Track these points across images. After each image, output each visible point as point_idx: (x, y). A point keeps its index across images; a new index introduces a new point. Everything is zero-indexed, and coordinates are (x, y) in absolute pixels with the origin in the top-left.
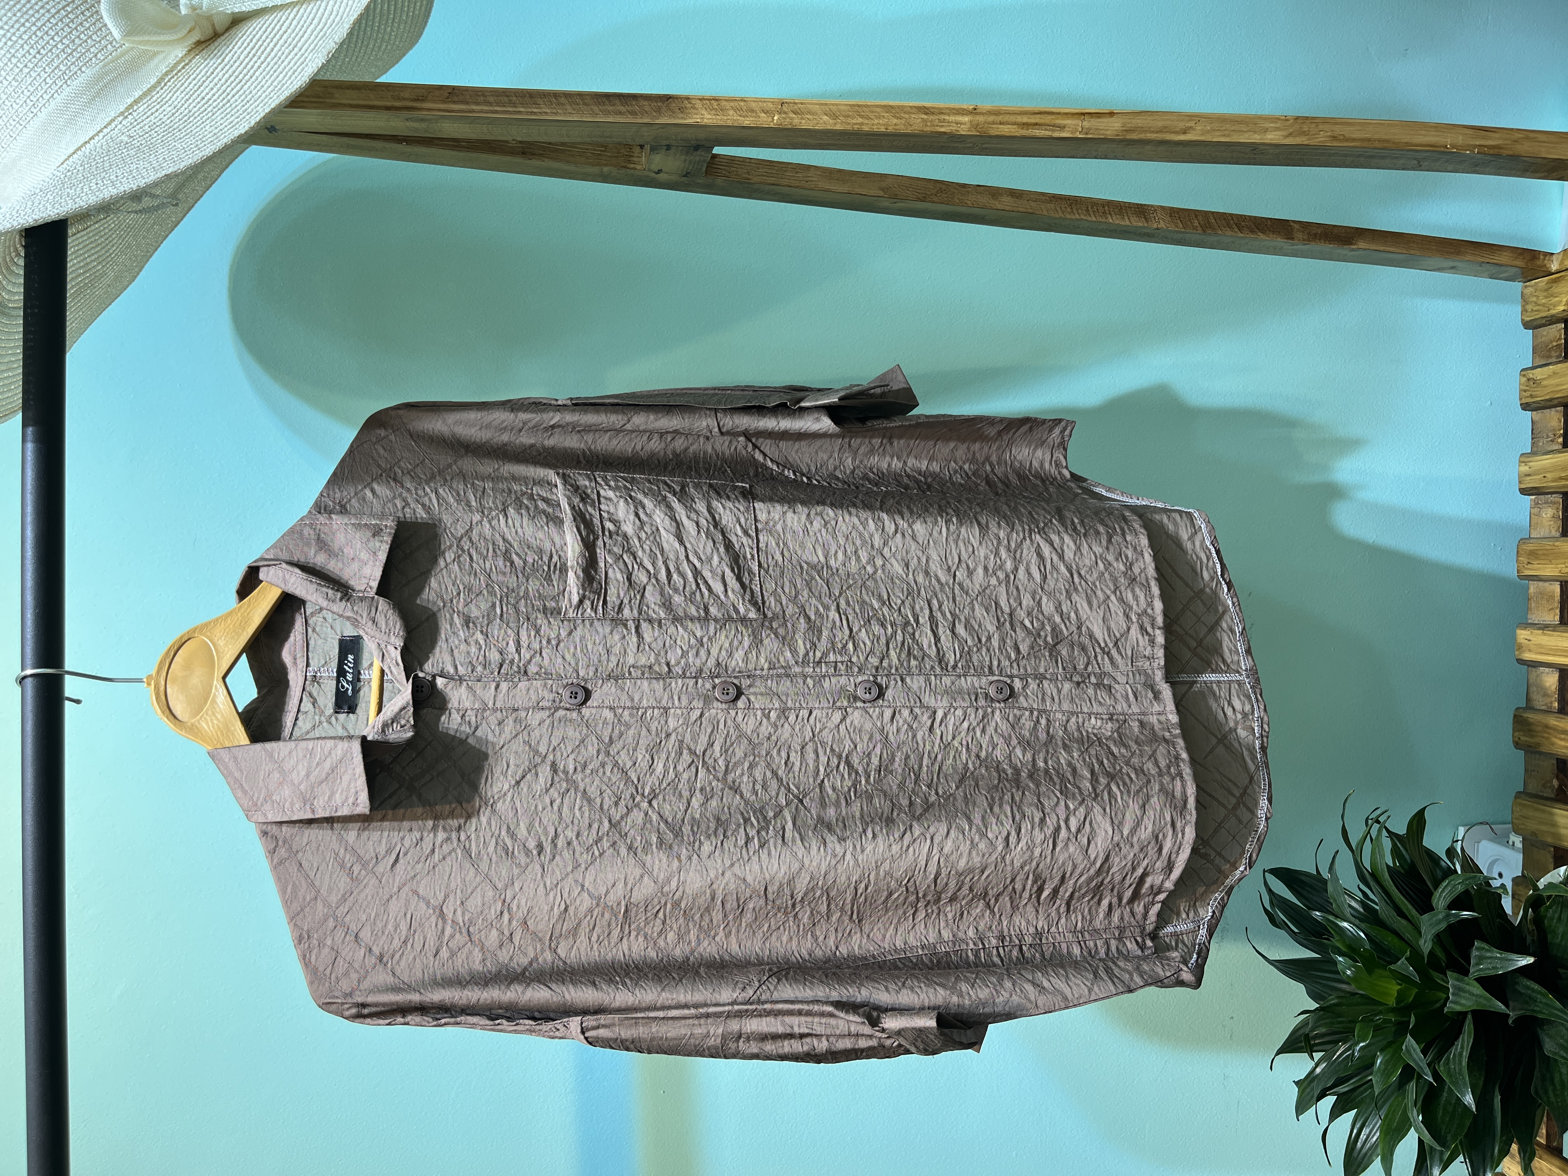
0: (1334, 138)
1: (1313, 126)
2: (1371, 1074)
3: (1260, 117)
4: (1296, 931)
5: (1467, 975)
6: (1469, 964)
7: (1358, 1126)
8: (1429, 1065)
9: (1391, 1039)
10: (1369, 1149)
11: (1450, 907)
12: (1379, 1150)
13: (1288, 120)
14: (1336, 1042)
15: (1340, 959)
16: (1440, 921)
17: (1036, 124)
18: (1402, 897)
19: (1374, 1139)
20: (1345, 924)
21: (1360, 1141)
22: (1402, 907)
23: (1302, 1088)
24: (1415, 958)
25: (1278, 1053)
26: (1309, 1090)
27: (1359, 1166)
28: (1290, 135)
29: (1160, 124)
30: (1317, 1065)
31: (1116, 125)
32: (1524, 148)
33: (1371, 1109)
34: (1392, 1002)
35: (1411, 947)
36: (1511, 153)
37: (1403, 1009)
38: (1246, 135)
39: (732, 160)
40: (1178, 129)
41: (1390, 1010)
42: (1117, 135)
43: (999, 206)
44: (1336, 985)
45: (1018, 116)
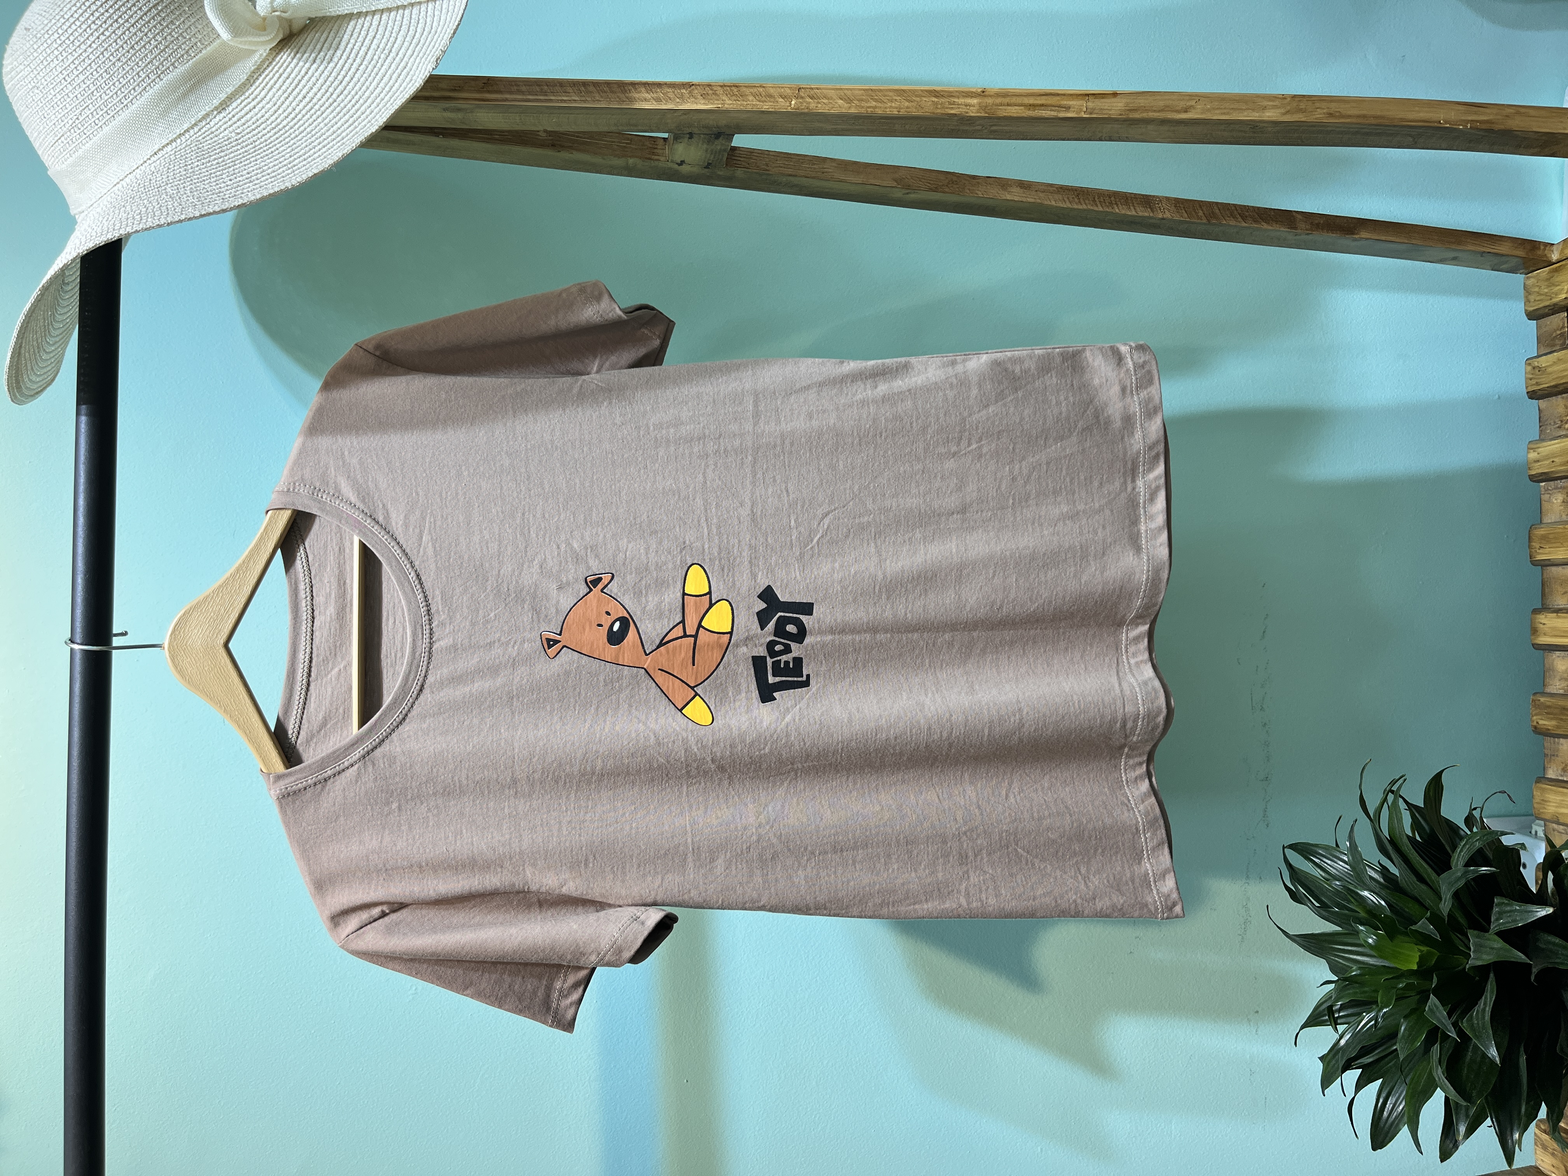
0: (1331, 115)
1: (1310, 103)
2: (1395, 1043)
3: (1258, 96)
4: (1318, 905)
5: (1487, 931)
6: (1489, 922)
7: (1384, 1095)
8: (1452, 1021)
9: (1414, 1006)
10: (1396, 1117)
11: (1467, 865)
12: (1405, 1119)
13: (1285, 98)
14: (1359, 1014)
15: (1361, 928)
16: (1459, 879)
17: (1042, 105)
18: (1421, 861)
19: (1401, 1107)
20: (1366, 893)
21: (1386, 1110)
22: (1421, 871)
23: (1327, 1060)
24: (1435, 919)
25: (1302, 1028)
26: (1334, 1062)
27: (1386, 1136)
28: (1287, 112)
29: (1161, 103)
30: (1341, 1037)
31: (1120, 104)
32: (1516, 124)
33: (1397, 1075)
34: (1414, 966)
35: (1431, 909)
36: (1502, 127)
37: (1423, 972)
38: (1246, 114)
39: (751, 153)
40: (1179, 108)
41: (1411, 973)
42: (1121, 115)
43: (1009, 197)
44: (1359, 958)
45: (1024, 98)
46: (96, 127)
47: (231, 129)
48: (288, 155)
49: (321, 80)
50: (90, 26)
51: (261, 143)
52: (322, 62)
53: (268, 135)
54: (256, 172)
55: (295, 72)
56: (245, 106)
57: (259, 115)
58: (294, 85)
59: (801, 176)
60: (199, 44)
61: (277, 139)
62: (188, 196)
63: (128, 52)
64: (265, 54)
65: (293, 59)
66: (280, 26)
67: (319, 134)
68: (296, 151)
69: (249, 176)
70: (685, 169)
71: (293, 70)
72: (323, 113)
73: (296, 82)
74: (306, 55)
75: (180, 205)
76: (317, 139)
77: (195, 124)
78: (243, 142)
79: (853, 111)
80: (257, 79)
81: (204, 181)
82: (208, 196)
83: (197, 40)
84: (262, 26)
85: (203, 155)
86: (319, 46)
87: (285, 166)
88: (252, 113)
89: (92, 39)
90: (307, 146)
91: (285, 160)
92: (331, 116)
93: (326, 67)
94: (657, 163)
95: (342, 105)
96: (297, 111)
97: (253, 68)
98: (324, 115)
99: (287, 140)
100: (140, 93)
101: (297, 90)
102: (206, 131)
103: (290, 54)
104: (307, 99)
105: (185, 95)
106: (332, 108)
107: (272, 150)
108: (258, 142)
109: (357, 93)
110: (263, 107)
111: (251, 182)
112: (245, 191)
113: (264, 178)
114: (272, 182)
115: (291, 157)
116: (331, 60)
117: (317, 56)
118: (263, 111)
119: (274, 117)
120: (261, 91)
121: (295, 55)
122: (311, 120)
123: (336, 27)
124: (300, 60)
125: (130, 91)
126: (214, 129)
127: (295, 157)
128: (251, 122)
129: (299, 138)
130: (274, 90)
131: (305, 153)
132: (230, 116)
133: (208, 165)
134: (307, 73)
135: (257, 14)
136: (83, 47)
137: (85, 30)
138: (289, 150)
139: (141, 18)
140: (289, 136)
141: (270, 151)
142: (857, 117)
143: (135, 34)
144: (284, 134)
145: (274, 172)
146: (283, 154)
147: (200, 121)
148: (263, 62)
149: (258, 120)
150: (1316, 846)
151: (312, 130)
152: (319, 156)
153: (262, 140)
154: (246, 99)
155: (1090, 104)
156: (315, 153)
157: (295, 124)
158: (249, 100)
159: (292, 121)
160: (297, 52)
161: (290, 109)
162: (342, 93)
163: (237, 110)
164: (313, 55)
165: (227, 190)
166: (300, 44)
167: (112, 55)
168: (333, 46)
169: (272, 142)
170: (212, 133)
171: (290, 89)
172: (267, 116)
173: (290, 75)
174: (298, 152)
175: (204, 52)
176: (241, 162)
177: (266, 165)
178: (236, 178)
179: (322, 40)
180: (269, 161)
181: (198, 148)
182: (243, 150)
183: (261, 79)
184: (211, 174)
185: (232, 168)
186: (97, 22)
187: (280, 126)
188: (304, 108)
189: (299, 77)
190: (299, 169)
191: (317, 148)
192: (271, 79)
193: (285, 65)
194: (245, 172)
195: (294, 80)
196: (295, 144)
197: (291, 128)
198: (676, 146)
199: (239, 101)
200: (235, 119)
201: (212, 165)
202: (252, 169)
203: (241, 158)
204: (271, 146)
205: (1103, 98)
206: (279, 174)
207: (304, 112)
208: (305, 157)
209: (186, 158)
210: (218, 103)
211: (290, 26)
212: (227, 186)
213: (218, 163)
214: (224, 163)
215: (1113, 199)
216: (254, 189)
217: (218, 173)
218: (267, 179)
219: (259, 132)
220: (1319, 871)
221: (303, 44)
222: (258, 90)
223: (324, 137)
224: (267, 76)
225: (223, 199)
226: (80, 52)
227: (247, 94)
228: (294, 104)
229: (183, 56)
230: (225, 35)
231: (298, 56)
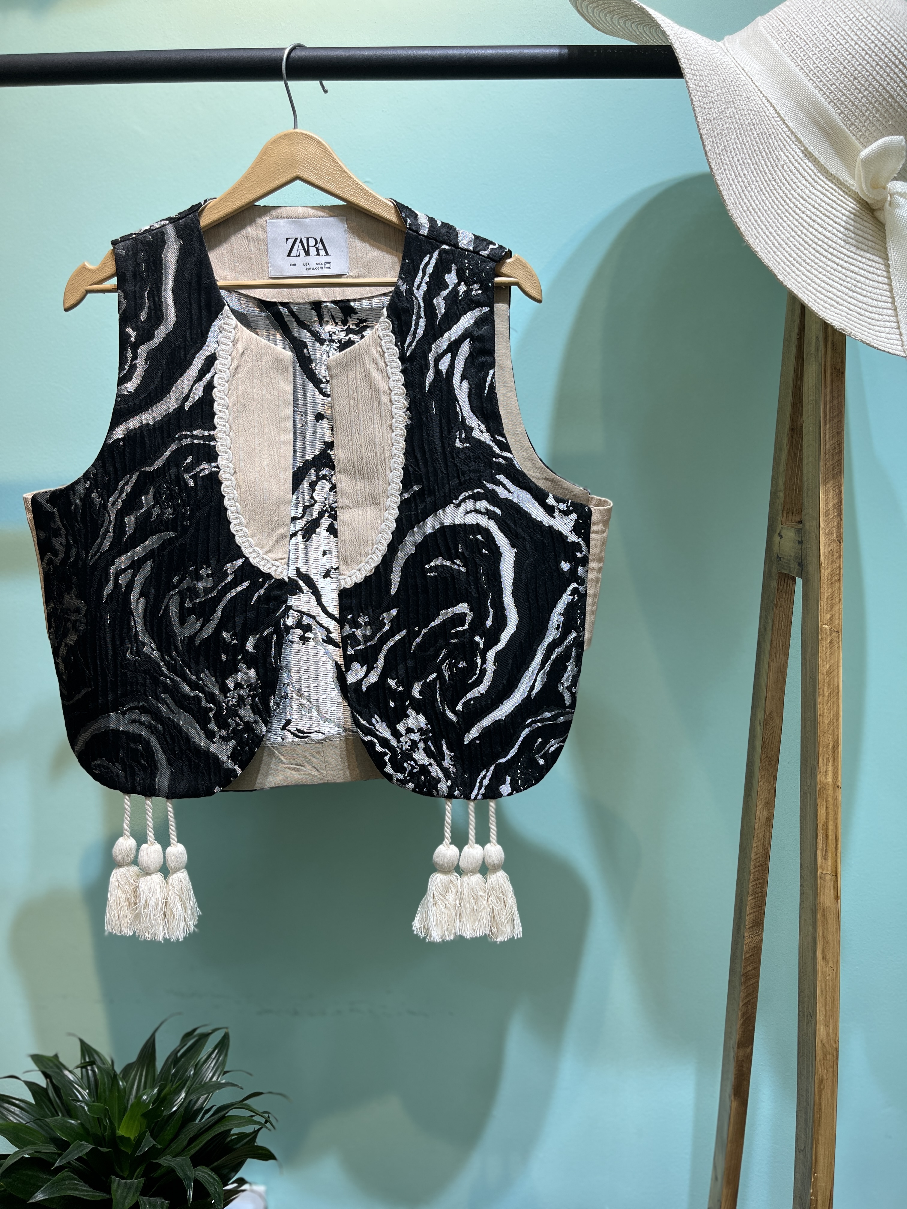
0: (821, 1082)
2: (63, 1115)
3: (837, 1020)
4: (179, 1055)
5: (142, 1194)
6: (150, 1196)
7: (22, 1104)
8: (69, 1163)
11: (196, 1181)
14: (88, 1087)
15: (155, 1091)
16: (184, 1172)
17: (827, 837)
18: (205, 1141)
19: (11, 1118)
20: (183, 1095)
21: (9, 1106)
22: (198, 1141)
23: (53, 1059)
24: (155, 1152)
25: (81, 1040)
26: (51, 1064)
29: (830, 938)
30: (70, 1072)
31: (828, 902)
33: (35, 1115)
34: (121, 1132)
35: (165, 1149)
37: (115, 1141)
38: (822, 1009)
39: (792, 594)
40: (826, 953)
41: (113, 1131)
42: (820, 903)
43: (759, 808)
44: (135, 1087)
45: (832, 822)
46: (790, 52)
47: (787, 161)
48: (761, 208)
49: (829, 235)
50: (873, 42)
51: (773, 186)
52: (845, 235)
53: (781, 192)
54: (746, 181)
55: (837, 213)
56: (808, 173)
57: (799, 184)
58: (826, 212)
59: (772, 635)
60: (861, 134)
61: (777, 199)
62: (723, 125)
63: (852, 75)
64: (854, 188)
65: (849, 211)
66: (878, 201)
67: (779, 232)
68: (765, 214)
69: (742, 175)
70: (776, 538)
71: (838, 211)
72: (799, 236)
73: (828, 214)
74: (852, 222)
75: (714, 119)
76: (775, 231)
77: (792, 133)
78: (775, 171)
79: (820, 677)
80: (832, 183)
81: (738, 139)
82: (723, 141)
83: (863, 132)
84: (876, 184)
85: (764, 139)
86: (860, 232)
87: (751, 205)
88: (802, 178)
89: (862, 45)
90: (769, 223)
91: (757, 205)
92: (796, 243)
93: (840, 239)
94: (780, 515)
95: (806, 252)
96: (802, 215)
97: (841, 179)
98: (797, 237)
99: (775, 207)
100: (818, 86)
101: (821, 215)
102: (786, 141)
103: (854, 209)
104: (812, 223)
105: (817, 124)
106: (803, 243)
107: (767, 195)
108: (774, 183)
109: (816, 264)
110: (806, 187)
111: (736, 177)
112: (728, 172)
113: (739, 188)
114: (735, 194)
115: (759, 210)
116: (847, 243)
117: (851, 231)
118: (803, 188)
119: (797, 196)
120: (821, 185)
121: (852, 213)
122: (793, 226)
123: (877, 247)
124: (848, 217)
125: (819, 78)
126: (788, 147)
127: (759, 213)
128: (793, 178)
129: (777, 216)
130: (821, 196)
131: (762, 222)
132: (800, 161)
133: (754, 143)
134: (836, 223)
135: (887, 182)
136: (855, 38)
137: (870, 39)
138: (766, 208)
139: (881, 85)
140: (779, 208)
141: (766, 193)
142: (815, 680)
143: (867, 80)
144: (781, 204)
145: (745, 196)
146: (762, 203)
147: (795, 136)
148: (847, 187)
149: (794, 183)
150: (226, 1055)
151: (783, 227)
152: (759, 233)
153: (776, 187)
154: (815, 174)
155: (828, 877)
156: (762, 229)
157: (790, 214)
158: (813, 176)
159: (793, 211)
160: (855, 215)
161: (803, 209)
162: (817, 251)
163: (805, 167)
164: (852, 228)
165: (728, 157)
166: (862, 217)
167: (849, 62)
168: (860, 245)
169: (774, 194)
170: (785, 146)
171: (822, 209)
172: (799, 191)
173: (835, 209)
174: (763, 215)
175: (854, 138)
176: (755, 169)
177: (752, 189)
178: (740, 164)
179: (866, 235)
180: (756, 191)
181: (770, 135)
182: (767, 171)
183: (831, 185)
184: (745, 145)
185: (750, 162)
186: (877, 48)
187: (788, 201)
188: (804, 220)
189: (832, 217)
190: (747, 216)
191: (766, 231)
192: (831, 194)
193: (844, 205)
194: (746, 172)
195: (830, 212)
196: (772, 213)
197: (786, 210)
198: (793, 530)
199: (813, 168)
200: (796, 164)
201: (753, 145)
202: (749, 177)
203: (759, 169)
204: (771, 193)
205: (834, 888)
206: (742, 200)
207: (800, 220)
208: (759, 221)
209: (761, 125)
210: (810, 150)
211: (879, 209)
212: (733, 158)
213: (755, 150)
214: (755, 155)
215: (760, 895)
216: (729, 179)
217: (745, 151)
218: (738, 190)
219: (783, 184)
220: (205, 1057)
221: (863, 220)
222: (822, 183)
223: (777, 237)
224: (835, 190)
225: (719, 154)
226: (851, 35)
227: (819, 174)
228: (808, 212)
229: (850, 120)
230: (864, 153)
231: (852, 216)
